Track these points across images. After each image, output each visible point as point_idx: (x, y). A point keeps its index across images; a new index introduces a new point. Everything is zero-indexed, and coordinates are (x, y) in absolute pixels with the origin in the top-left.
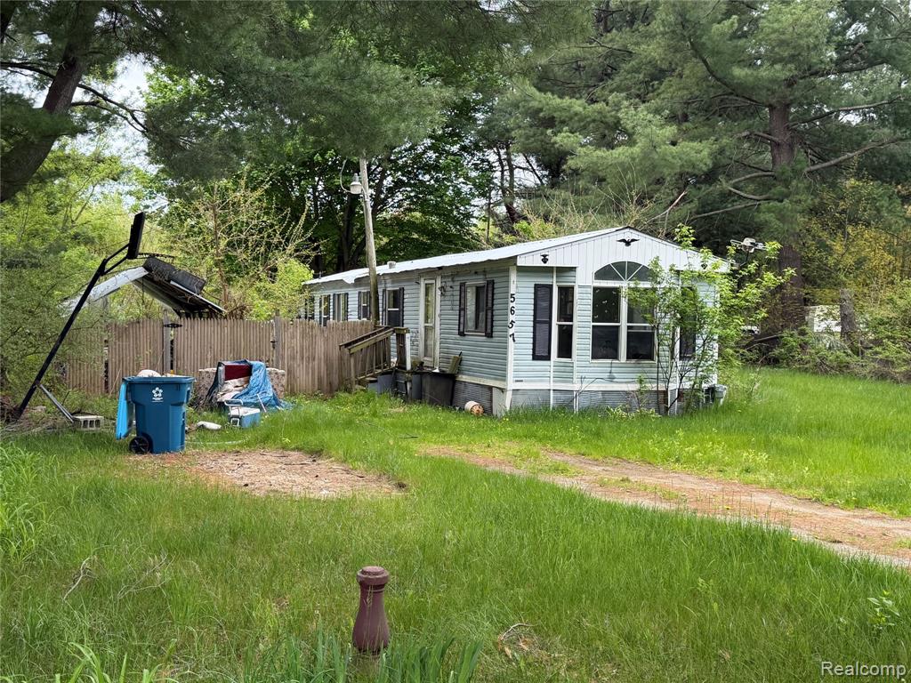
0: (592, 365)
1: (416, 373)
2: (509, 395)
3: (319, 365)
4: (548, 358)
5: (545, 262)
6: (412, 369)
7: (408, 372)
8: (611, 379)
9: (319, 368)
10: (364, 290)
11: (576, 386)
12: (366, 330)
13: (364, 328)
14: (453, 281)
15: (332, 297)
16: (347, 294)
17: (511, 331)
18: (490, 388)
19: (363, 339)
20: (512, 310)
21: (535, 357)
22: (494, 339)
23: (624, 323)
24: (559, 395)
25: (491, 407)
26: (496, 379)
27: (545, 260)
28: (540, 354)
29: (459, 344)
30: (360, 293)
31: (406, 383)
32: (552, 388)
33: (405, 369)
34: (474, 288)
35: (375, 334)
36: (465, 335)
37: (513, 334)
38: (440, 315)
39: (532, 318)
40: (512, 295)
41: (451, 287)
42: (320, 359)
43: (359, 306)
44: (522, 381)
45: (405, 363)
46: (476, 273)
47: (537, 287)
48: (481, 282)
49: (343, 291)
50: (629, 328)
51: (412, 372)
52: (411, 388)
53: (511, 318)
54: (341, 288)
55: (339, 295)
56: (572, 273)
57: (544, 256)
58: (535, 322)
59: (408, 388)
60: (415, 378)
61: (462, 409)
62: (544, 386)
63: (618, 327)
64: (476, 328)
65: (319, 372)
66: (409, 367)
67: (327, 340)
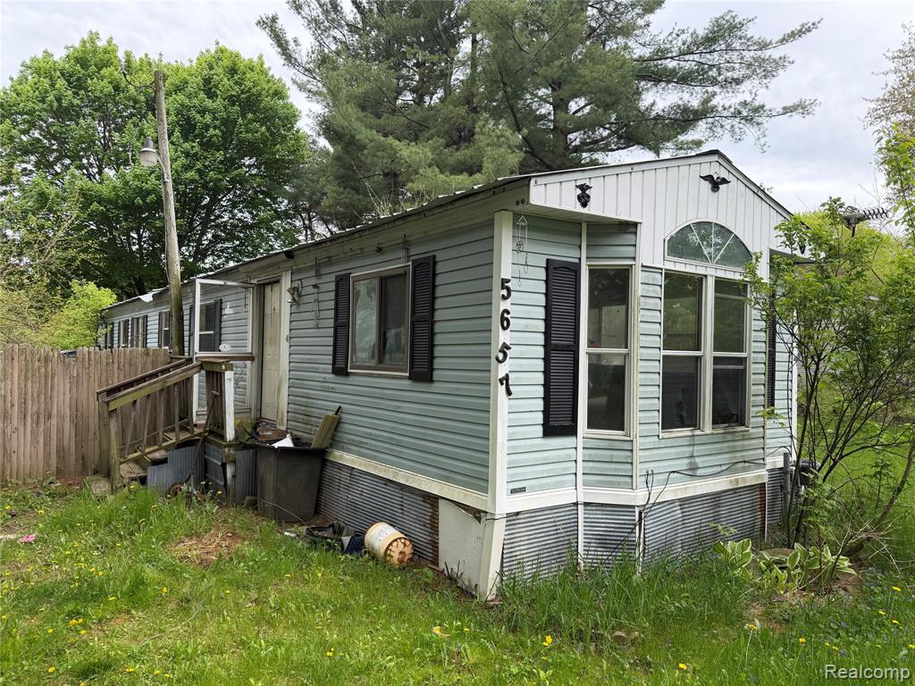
0: (663, 444)
1: (245, 447)
2: (499, 531)
3: (61, 425)
4: (571, 431)
5: (584, 205)
6: (237, 438)
7: (229, 446)
8: (692, 472)
9: (60, 431)
10: (165, 309)
11: (638, 497)
12: (154, 364)
13: (149, 359)
14: (318, 275)
15: (130, 323)
16: (147, 316)
17: (502, 370)
18: (432, 500)
19: (143, 379)
20: (503, 319)
21: (550, 430)
22: (435, 387)
23: (708, 352)
24: (598, 515)
25: (435, 545)
26: (447, 479)
27: (584, 200)
28: (558, 423)
29: (333, 390)
30: (160, 314)
31: (224, 466)
32: (581, 500)
33: (222, 437)
34: (376, 283)
35: (168, 370)
36: (347, 374)
37: (507, 378)
38: (290, 338)
39: (541, 339)
40: (505, 281)
41: (315, 286)
42: (61, 417)
43: (160, 331)
44: (522, 490)
45: (222, 426)
46: (380, 250)
47: (551, 267)
48: (395, 263)
49: (141, 314)
50: (717, 360)
51: (239, 444)
52: (234, 476)
53: (504, 337)
54: (140, 310)
55: (138, 319)
56: (629, 238)
57: (583, 188)
58: (547, 346)
59: (229, 475)
60: (243, 457)
61: (358, 545)
62: (565, 496)
63: (698, 359)
64: (380, 361)
65: (60, 440)
66: (230, 434)
67: (76, 381)
